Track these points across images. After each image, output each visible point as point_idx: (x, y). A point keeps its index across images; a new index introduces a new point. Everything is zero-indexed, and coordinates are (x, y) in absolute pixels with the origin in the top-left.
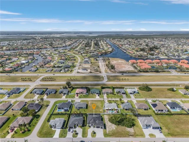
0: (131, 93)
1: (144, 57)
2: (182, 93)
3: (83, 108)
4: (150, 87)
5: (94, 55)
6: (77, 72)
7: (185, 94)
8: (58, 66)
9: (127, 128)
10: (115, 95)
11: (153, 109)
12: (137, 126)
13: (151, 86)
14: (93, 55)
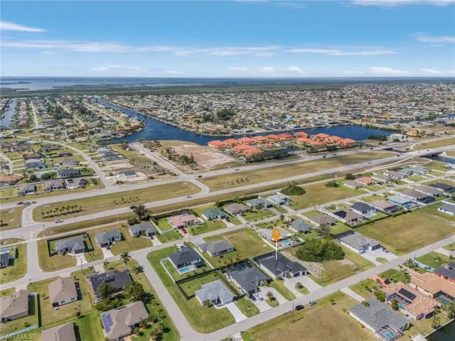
0: (281, 204)
1: (225, 133)
2: (352, 187)
3: (229, 251)
4: (300, 186)
5: (108, 138)
6: (118, 183)
7: (357, 188)
8: (46, 174)
9: (339, 261)
10: (256, 212)
11: (341, 222)
12: (349, 254)
13: (301, 184)
14: (106, 137)
